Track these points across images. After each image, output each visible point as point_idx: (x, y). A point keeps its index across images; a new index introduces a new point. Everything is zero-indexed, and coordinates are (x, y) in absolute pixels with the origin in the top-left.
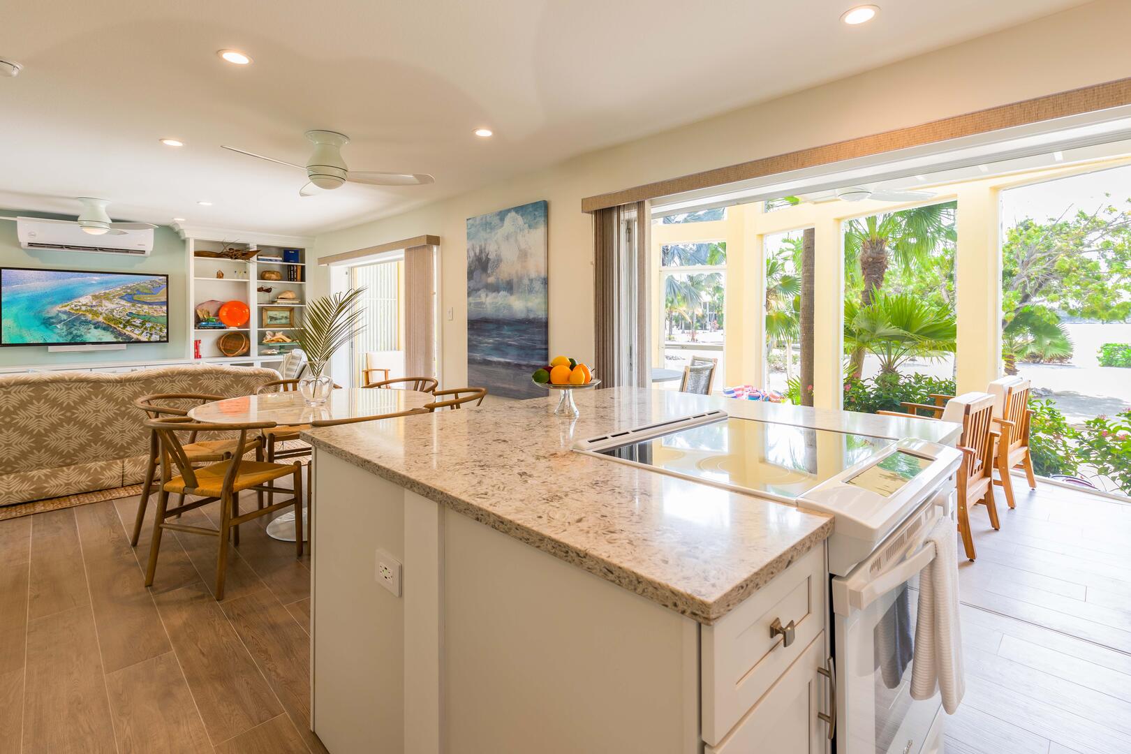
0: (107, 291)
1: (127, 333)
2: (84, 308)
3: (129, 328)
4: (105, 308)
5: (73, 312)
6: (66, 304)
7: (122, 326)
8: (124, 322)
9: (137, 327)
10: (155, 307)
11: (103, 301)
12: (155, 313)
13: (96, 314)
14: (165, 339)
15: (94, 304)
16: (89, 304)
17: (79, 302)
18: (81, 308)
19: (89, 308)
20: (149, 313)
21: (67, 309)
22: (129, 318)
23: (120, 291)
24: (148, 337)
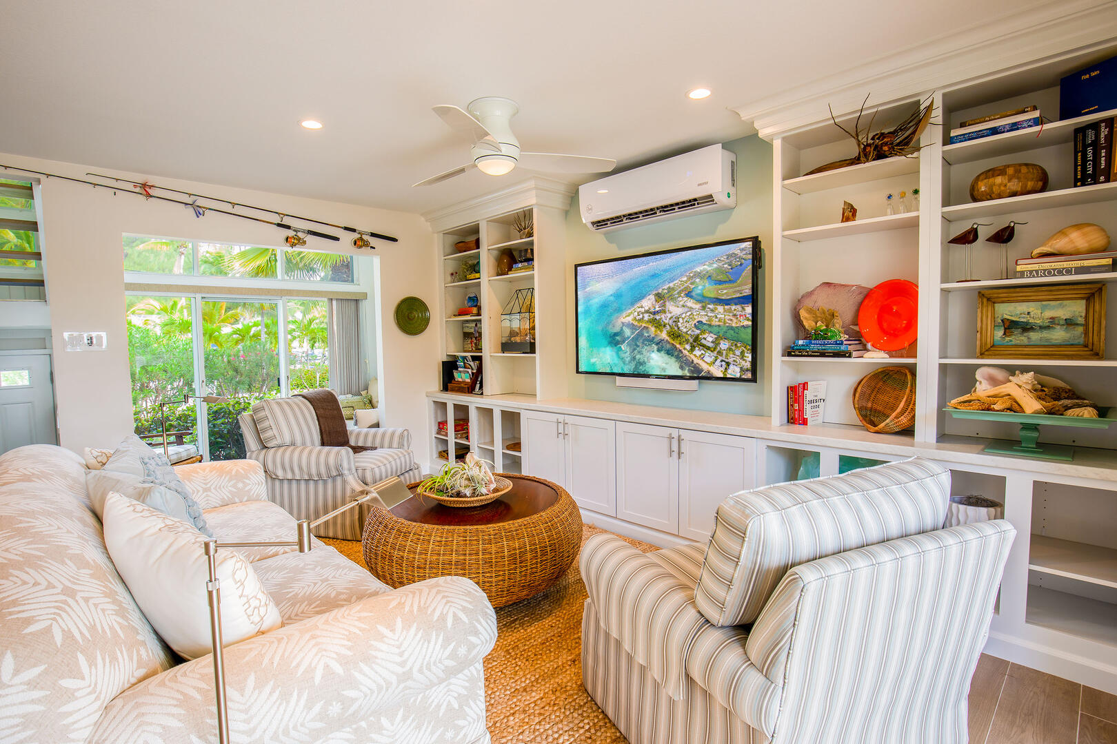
0: (671, 285)
1: (696, 361)
2: (646, 317)
3: (697, 352)
4: (669, 316)
5: (636, 323)
6: (630, 311)
7: (688, 347)
8: (691, 340)
9: (708, 348)
10: (733, 307)
11: (667, 303)
12: (735, 320)
13: (659, 325)
14: (749, 375)
15: (657, 309)
16: (652, 310)
17: (642, 307)
18: (643, 317)
19: (652, 316)
20: (725, 323)
21: (629, 319)
22: (698, 332)
23: (686, 282)
24: (723, 369)
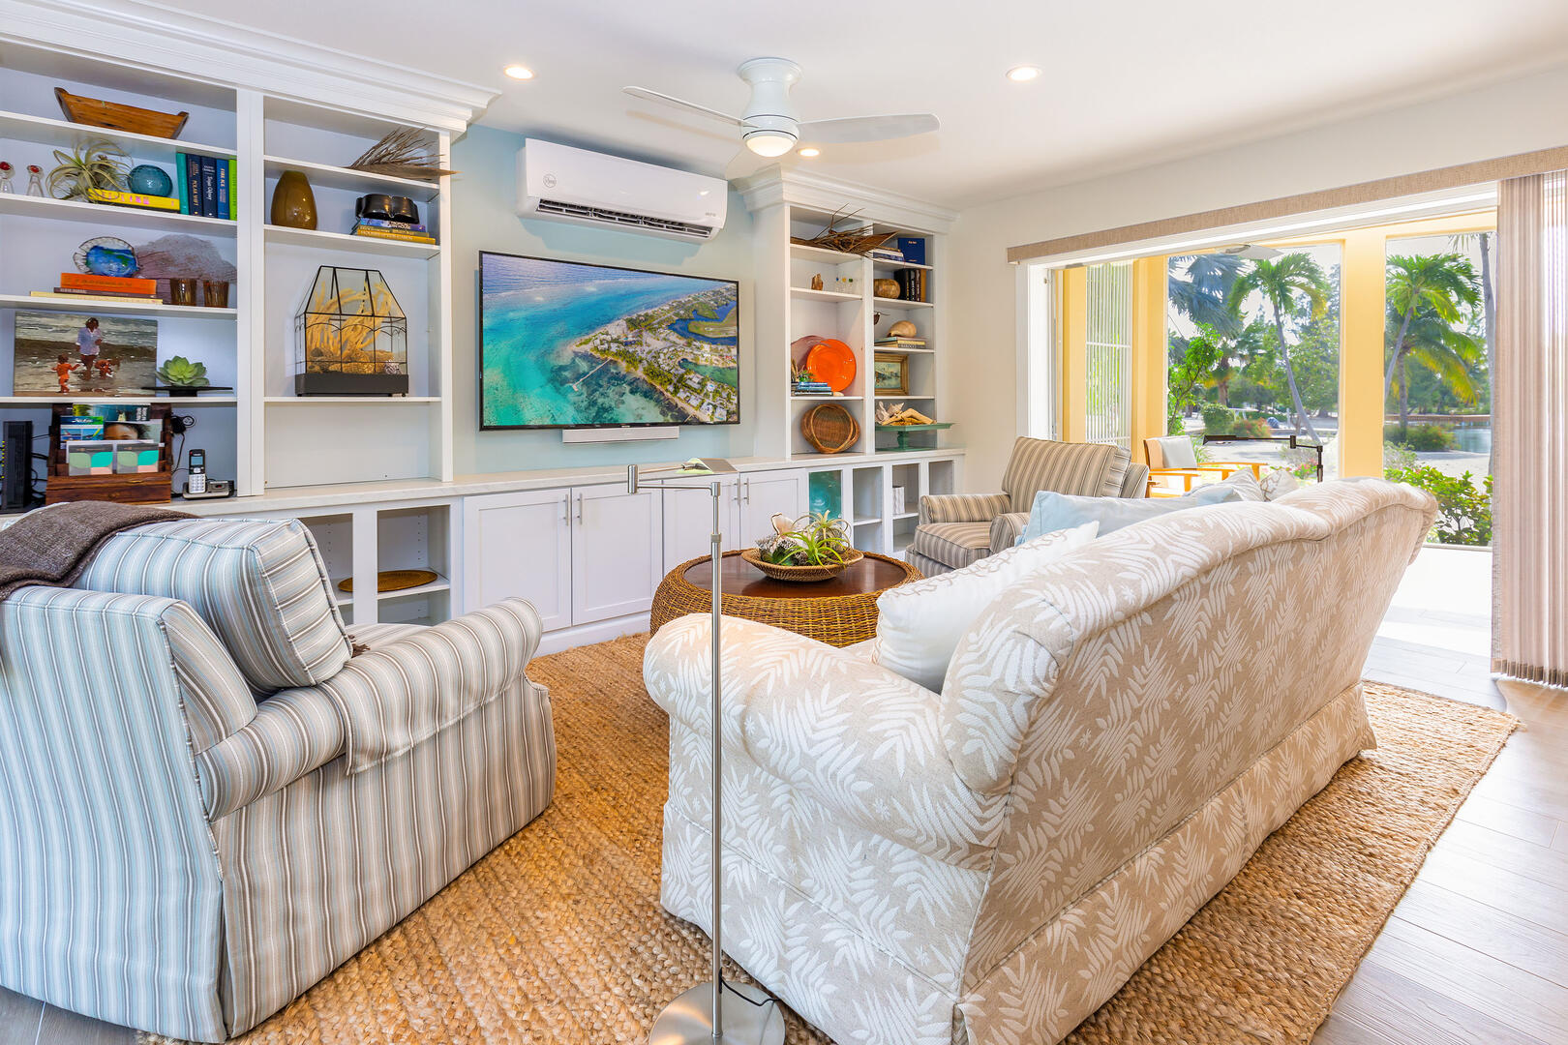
0: (650, 312)
1: (680, 404)
2: (614, 347)
3: (682, 394)
4: (647, 349)
5: (598, 355)
6: (587, 337)
7: (671, 388)
8: (675, 381)
9: (695, 390)
10: (720, 347)
11: (644, 333)
12: (722, 361)
13: (633, 360)
14: (735, 418)
15: (630, 339)
16: (623, 339)
17: (607, 334)
18: (609, 347)
19: (622, 348)
20: (712, 363)
21: (587, 348)
22: (682, 371)
23: (668, 311)
24: (710, 413)
